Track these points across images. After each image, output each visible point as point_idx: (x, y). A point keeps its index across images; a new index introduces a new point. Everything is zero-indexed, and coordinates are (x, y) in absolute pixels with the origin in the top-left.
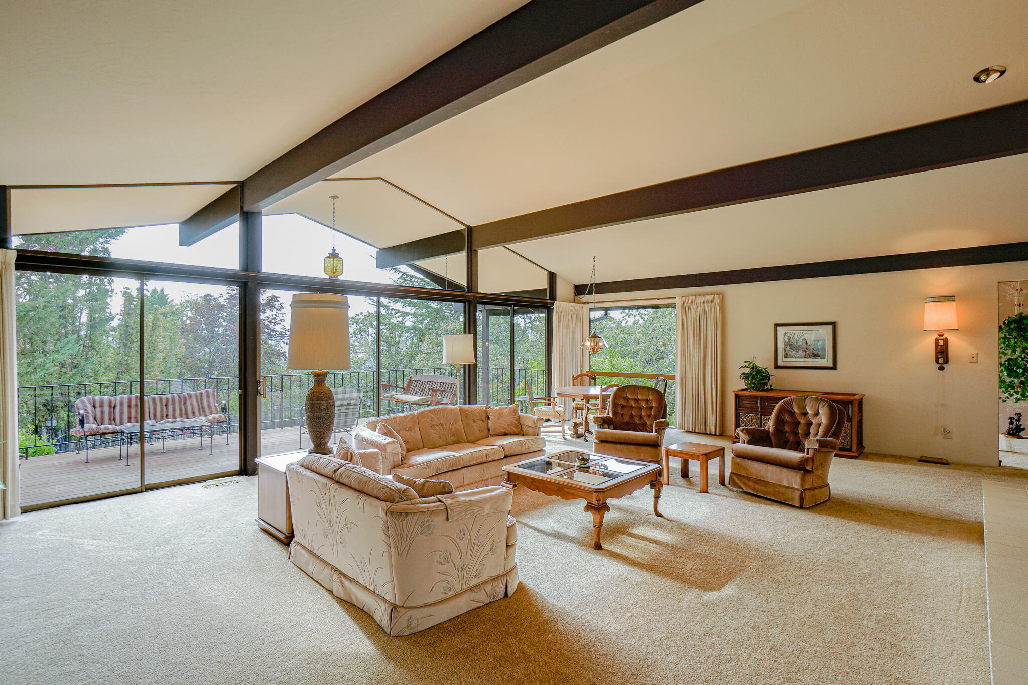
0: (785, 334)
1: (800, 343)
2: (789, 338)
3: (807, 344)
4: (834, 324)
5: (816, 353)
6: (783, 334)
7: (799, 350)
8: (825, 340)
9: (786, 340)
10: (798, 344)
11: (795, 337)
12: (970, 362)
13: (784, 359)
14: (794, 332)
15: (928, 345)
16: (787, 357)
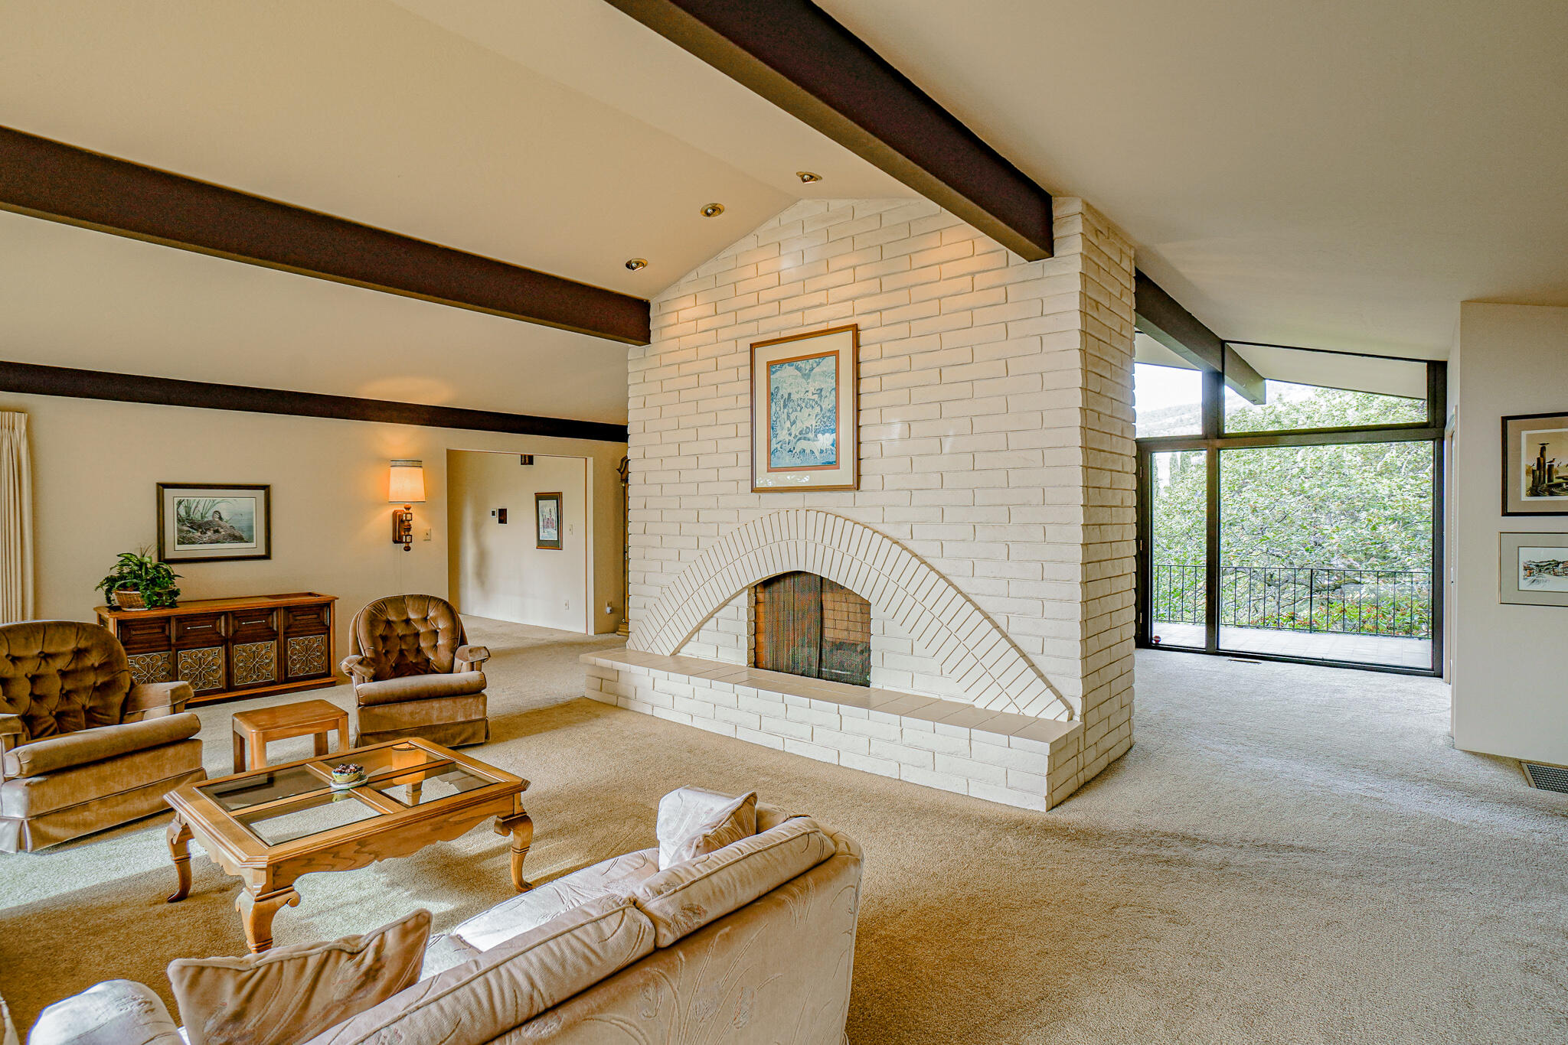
0: (180, 503)
1: (209, 517)
2: (188, 509)
3: (220, 518)
4: (266, 488)
5: (237, 534)
6: (176, 502)
7: (206, 530)
8: (252, 513)
9: (183, 513)
10: (206, 520)
11: (200, 507)
12: (425, 540)
13: (178, 547)
14: (198, 499)
15: (383, 522)
16: (183, 543)
